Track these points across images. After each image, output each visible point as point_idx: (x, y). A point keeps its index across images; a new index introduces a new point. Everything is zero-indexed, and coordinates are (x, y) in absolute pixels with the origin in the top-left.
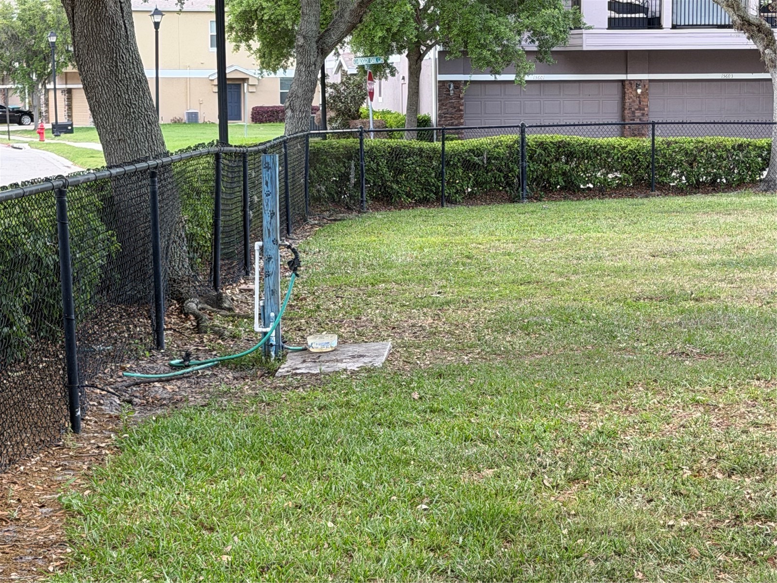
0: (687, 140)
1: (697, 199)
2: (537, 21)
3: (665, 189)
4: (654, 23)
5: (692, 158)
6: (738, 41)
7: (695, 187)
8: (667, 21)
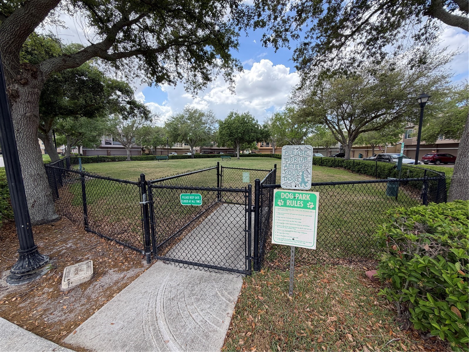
0: (118, 156)
1: (120, 162)
2: (96, 143)
3: (116, 161)
4: (111, 144)
5: (119, 158)
6: (123, 146)
7: (119, 161)
8: (112, 144)
